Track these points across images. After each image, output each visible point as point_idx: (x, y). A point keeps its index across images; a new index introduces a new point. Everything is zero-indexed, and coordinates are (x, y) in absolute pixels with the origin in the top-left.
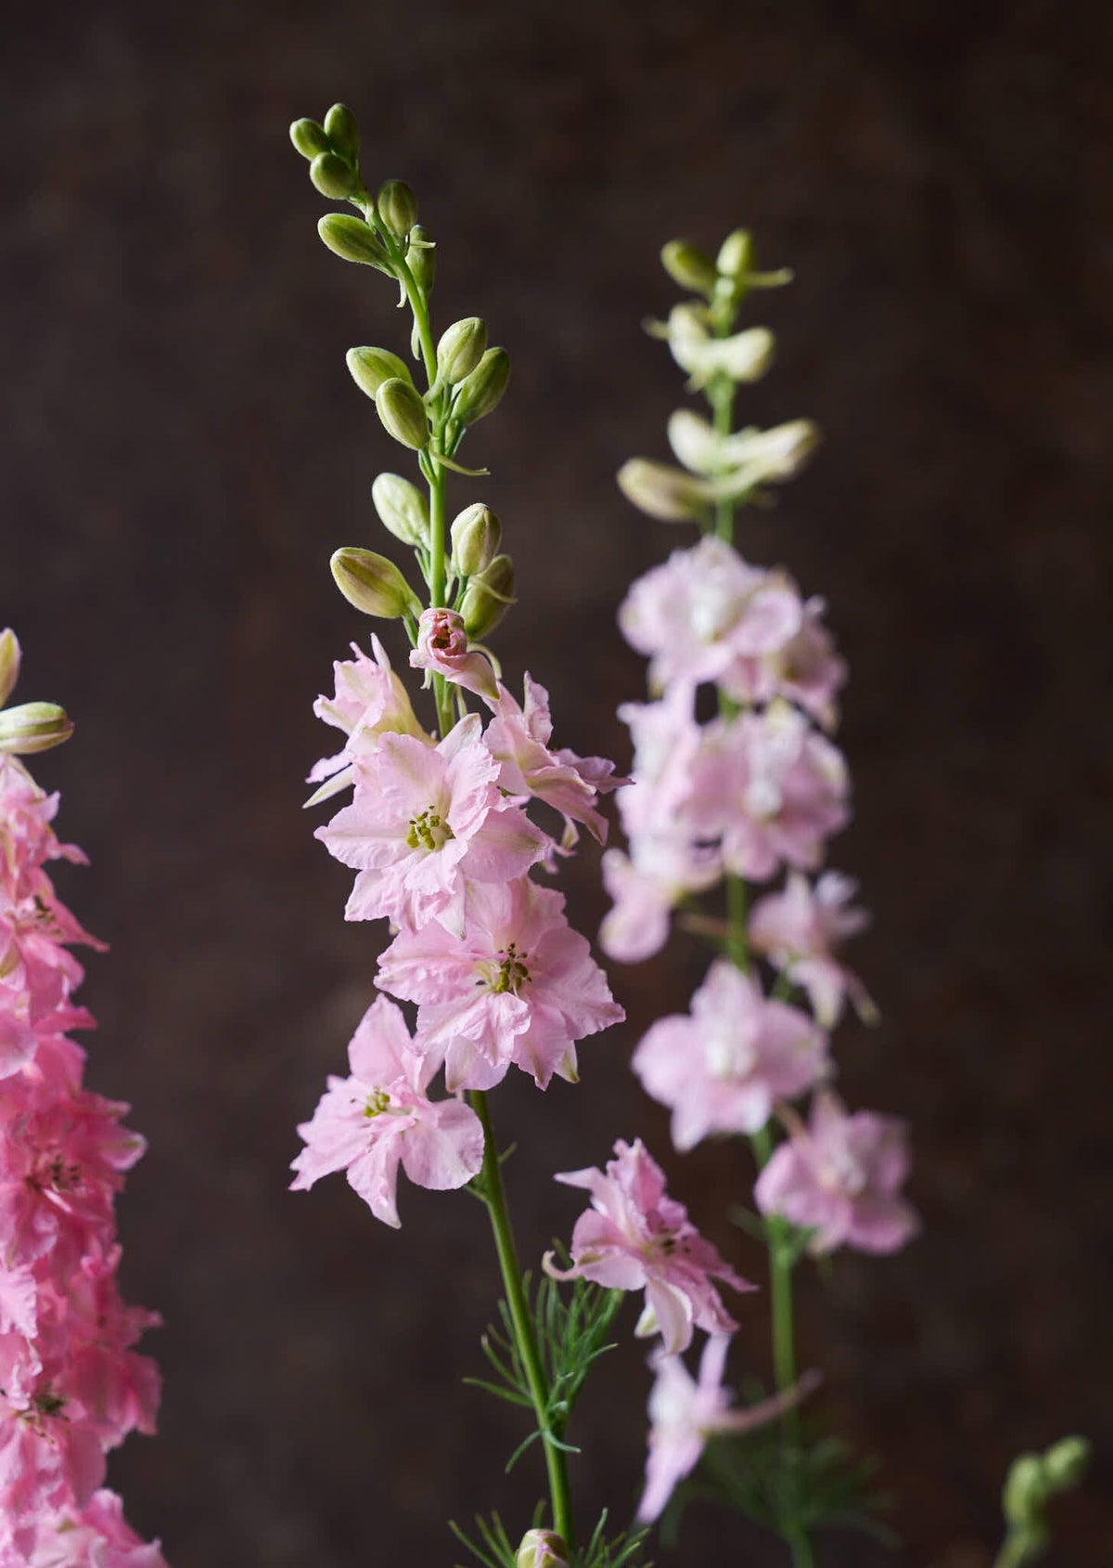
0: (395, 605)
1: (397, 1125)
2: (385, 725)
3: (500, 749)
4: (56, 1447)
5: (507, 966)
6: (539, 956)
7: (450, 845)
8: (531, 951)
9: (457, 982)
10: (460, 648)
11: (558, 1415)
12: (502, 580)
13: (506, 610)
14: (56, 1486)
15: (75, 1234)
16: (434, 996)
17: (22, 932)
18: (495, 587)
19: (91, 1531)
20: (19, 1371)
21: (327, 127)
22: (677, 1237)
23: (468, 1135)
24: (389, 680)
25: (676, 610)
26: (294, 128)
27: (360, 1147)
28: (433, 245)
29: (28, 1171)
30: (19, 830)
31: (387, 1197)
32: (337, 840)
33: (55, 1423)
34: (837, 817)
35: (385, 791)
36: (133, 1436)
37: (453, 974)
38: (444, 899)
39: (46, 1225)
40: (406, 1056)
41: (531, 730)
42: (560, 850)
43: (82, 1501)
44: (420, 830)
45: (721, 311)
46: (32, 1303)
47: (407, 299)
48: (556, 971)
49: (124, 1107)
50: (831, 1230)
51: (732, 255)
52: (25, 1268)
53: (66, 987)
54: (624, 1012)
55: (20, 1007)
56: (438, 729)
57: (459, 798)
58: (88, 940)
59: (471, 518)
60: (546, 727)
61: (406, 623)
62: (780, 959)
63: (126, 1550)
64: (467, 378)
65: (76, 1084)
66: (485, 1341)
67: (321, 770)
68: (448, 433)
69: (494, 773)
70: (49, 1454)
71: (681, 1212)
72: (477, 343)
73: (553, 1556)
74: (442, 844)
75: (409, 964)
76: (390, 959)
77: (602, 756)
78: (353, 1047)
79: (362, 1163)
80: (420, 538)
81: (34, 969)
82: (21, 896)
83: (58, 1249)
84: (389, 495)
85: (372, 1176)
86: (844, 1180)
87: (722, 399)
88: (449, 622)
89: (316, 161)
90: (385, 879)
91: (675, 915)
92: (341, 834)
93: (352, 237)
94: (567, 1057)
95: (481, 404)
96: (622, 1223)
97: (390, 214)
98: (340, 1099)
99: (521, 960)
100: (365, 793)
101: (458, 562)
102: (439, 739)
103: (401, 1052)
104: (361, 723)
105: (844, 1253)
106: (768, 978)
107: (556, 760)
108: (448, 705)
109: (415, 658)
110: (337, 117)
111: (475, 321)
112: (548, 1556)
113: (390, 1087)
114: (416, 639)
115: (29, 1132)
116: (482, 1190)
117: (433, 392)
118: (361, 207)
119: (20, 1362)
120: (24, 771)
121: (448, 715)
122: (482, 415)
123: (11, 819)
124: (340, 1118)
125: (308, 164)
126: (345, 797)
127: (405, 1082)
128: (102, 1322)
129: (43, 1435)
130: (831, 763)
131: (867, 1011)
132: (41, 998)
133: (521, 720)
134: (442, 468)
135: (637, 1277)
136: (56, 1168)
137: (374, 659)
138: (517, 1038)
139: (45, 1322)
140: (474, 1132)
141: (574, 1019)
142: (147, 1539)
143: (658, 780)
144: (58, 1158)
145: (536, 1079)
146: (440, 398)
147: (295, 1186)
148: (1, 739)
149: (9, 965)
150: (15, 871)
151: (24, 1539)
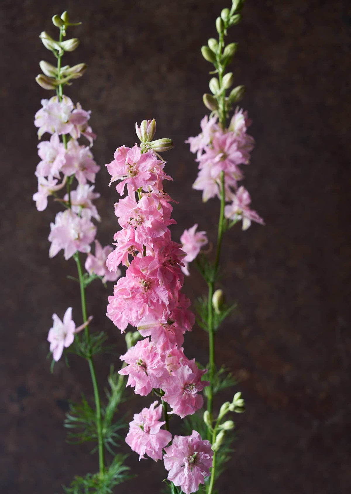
17: (161, 198)
20: (164, 314)
29: (162, 262)
30: (158, 171)
33: (172, 328)
43: (179, 348)
46: (167, 295)
52: (165, 286)
63: (187, 361)
65: (170, 240)
81: (164, 209)
82: (159, 189)
115: (164, 251)
119: (165, 311)
123: (155, 169)
129: (170, 331)
132: (166, 217)
136: (170, 261)
139: (170, 301)
144: (170, 258)
148: (154, 148)
149: (160, 207)
150: (158, 183)
151: (163, 358)
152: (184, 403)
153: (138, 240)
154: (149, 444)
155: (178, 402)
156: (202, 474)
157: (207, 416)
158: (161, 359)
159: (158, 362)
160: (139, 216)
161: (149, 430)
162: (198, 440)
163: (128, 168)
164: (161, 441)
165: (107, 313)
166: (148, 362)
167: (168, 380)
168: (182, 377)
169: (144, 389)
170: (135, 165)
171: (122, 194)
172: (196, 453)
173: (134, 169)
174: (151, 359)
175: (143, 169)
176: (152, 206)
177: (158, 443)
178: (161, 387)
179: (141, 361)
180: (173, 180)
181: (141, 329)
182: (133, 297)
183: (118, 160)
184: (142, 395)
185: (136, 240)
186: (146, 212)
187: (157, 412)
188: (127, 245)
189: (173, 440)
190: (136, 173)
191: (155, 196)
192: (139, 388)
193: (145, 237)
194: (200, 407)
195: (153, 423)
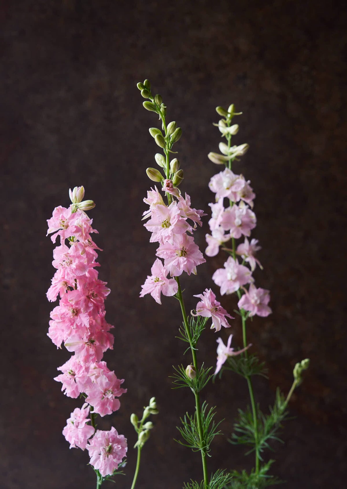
0: (159, 179)
1: (161, 283)
2: (157, 203)
3: (180, 208)
4: (93, 350)
5: (182, 251)
6: (189, 249)
7: (170, 227)
8: (187, 248)
9: (172, 254)
10: (172, 187)
11: (194, 344)
12: (181, 175)
13: (182, 181)
14: (94, 357)
15: (97, 308)
16: (168, 257)
17: (86, 246)
18: (179, 176)
19: (100, 369)
20: (86, 334)
21: (144, 84)
22: (218, 308)
23: (175, 285)
24: (158, 195)
25: (219, 183)
26: (138, 84)
27: (154, 288)
28: (166, 107)
29: (87, 295)
30: (85, 226)
31: (158, 298)
32: (148, 226)
33: (93, 346)
34: (254, 226)
35: (157, 216)
36: (109, 349)
37: (171, 253)
38: (169, 237)
39: (91, 305)
40: (162, 270)
41: (186, 204)
42: (193, 229)
43: (98, 363)
44: (164, 224)
45: (228, 121)
46: (88, 320)
47: (161, 118)
48: (192, 252)
49: (106, 283)
50: (253, 312)
51: (230, 109)
52: (87, 314)
53: (94, 258)
54: (206, 260)
55: (85, 262)
56: (168, 205)
57: (172, 217)
58: (99, 249)
59: (174, 161)
60: (190, 203)
61: (161, 183)
62: (243, 257)
63: (108, 373)
64: (173, 133)
65: (97, 279)
66: (179, 329)
67: (145, 213)
68: (170, 145)
69: (179, 212)
70: (92, 351)
71: (219, 303)
72: (175, 127)
73: (193, 370)
74: (169, 227)
75: (163, 251)
76: (159, 250)
77: (201, 209)
78: (152, 269)
79: (154, 291)
80: (164, 166)
81: (88, 254)
82: (85, 239)
83: (93, 310)
84: (158, 158)
85: (156, 293)
86: (256, 301)
87: (229, 139)
88: (169, 182)
89: (142, 91)
90: (158, 234)
91: (220, 247)
92: (149, 225)
93: (150, 106)
94: (194, 270)
95: (176, 139)
96: (207, 305)
97: (157, 101)
98: (149, 280)
99: (185, 250)
100: (153, 217)
101: (172, 170)
102: (168, 206)
103: (161, 269)
104: (152, 203)
105: (256, 316)
106: (240, 261)
107: (191, 210)
108: (170, 199)
109: (163, 189)
110: (146, 82)
111: (174, 122)
112: (191, 370)
113: (159, 276)
114: (163, 185)
115: (87, 287)
116: (178, 298)
117: (166, 136)
118: (151, 100)
119: (86, 332)
120: (86, 214)
121: (170, 201)
122: (176, 141)
123: (83, 224)
124: (149, 283)
125: (141, 91)
126: (150, 218)
127: (162, 274)
128: (102, 326)
129: (91, 348)
130: (253, 215)
131: (261, 267)
132: (89, 260)
133: (185, 202)
134: (168, 151)
135: (209, 315)
136: (93, 294)
137: (155, 191)
138: (184, 265)
139: (91, 325)
140: (176, 285)
141: (196, 262)
142: (111, 370)
143: (216, 219)
144: (93, 292)
145: (188, 273)
146: (168, 138)
147: (140, 297)
148: (81, 208)
149: (83, 252)
150: (84, 234)
151: (87, 369)
152: (103, 405)
153: (67, 277)
154: (77, 437)
155: (99, 403)
156: (114, 460)
157: (133, 418)
158: (85, 370)
159: (83, 372)
160: (68, 259)
161: (79, 425)
162: (114, 434)
163: (60, 223)
164: (85, 434)
165: (48, 333)
166: (76, 372)
167: (91, 386)
168: (101, 384)
169: (73, 393)
170: (67, 221)
171: (54, 242)
172: (110, 444)
173: (65, 224)
174: (78, 369)
175: (71, 224)
176: (78, 251)
177: (83, 436)
178: (86, 392)
179: (72, 371)
180: (98, 233)
181: (68, 346)
182: (64, 321)
183: (55, 217)
184: (72, 397)
185: (65, 278)
186: (73, 256)
187: (85, 412)
188: (60, 281)
189: (96, 433)
190: (67, 227)
191: (81, 245)
192: (69, 392)
193: (71, 275)
194: (117, 409)
195: (81, 420)
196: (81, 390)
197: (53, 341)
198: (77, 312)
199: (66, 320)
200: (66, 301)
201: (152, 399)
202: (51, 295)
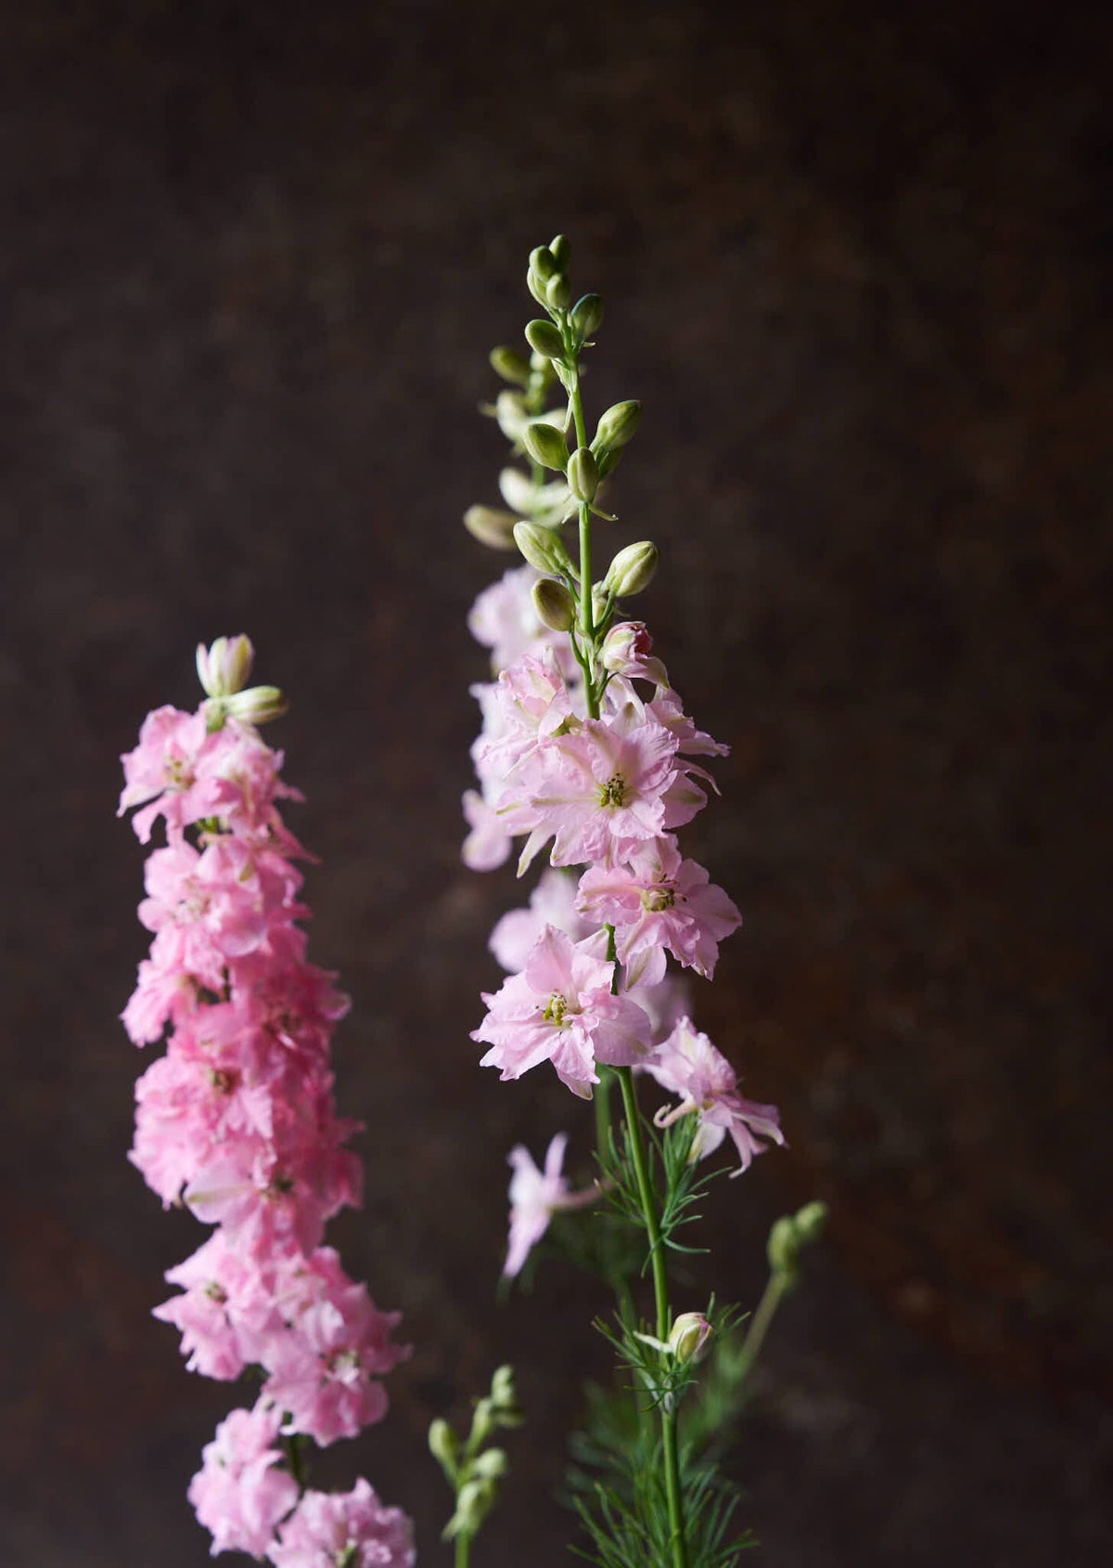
4: (288, 1214)
14: (288, 1241)
15: (299, 1064)
17: (258, 850)
19: (317, 1276)
20: (261, 1161)
29: (266, 1020)
30: (254, 778)
33: (288, 1198)
36: (345, 1210)
39: (276, 1058)
43: (307, 1254)
46: (269, 1113)
49: (335, 975)
52: (263, 1088)
53: (291, 889)
55: (256, 904)
58: (307, 856)
63: (342, 1290)
65: (301, 959)
70: (283, 1217)
82: (256, 825)
83: (287, 1075)
115: (266, 993)
119: (261, 1155)
120: (257, 736)
123: (249, 771)
128: (321, 1127)
129: (279, 1207)
132: (272, 896)
136: (286, 1018)
139: (278, 1125)
142: (355, 1281)
144: (287, 1011)
148: (239, 713)
149: (248, 873)
150: (251, 807)
151: (269, 1282)
152: (327, 1405)
153: (192, 959)
154: (236, 1516)
155: (309, 1402)
157: (439, 1436)
158: (261, 1283)
159: (255, 1291)
160: (197, 895)
161: (242, 1471)
162: (366, 1507)
163: (166, 768)
164: (265, 1503)
165: (134, 1151)
166: (231, 1289)
167: (282, 1340)
168: (319, 1333)
169: (223, 1362)
170: (189, 761)
171: (145, 837)
172: (352, 1542)
173: (183, 771)
174: (236, 1280)
175: (203, 773)
176: (229, 870)
177: (259, 1510)
178: (263, 1359)
179: (215, 1286)
181: (197, 1201)
182: (184, 1114)
183: (150, 744)
184: (218, 1377)
185: (187, 962)
186: (215, 887)
187: (267, 1424)
188: (169, 973)
189: (302, 1503)
190: (190, 781)
191: (240, 847)
192: (204, 1359)
193: (207, 955)
194: (377, 1415)
195: (249, 1453)
196: (249, 1355)
197: (151, 1181)
198: (229, 1082)
199: (194, 1110)
200: (191, 1047)
201: (502, 1376)
202: (140, 1020)
